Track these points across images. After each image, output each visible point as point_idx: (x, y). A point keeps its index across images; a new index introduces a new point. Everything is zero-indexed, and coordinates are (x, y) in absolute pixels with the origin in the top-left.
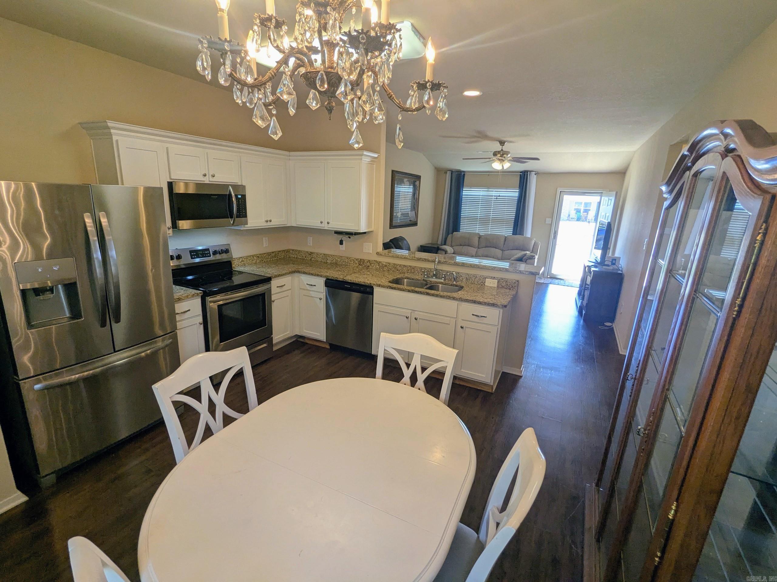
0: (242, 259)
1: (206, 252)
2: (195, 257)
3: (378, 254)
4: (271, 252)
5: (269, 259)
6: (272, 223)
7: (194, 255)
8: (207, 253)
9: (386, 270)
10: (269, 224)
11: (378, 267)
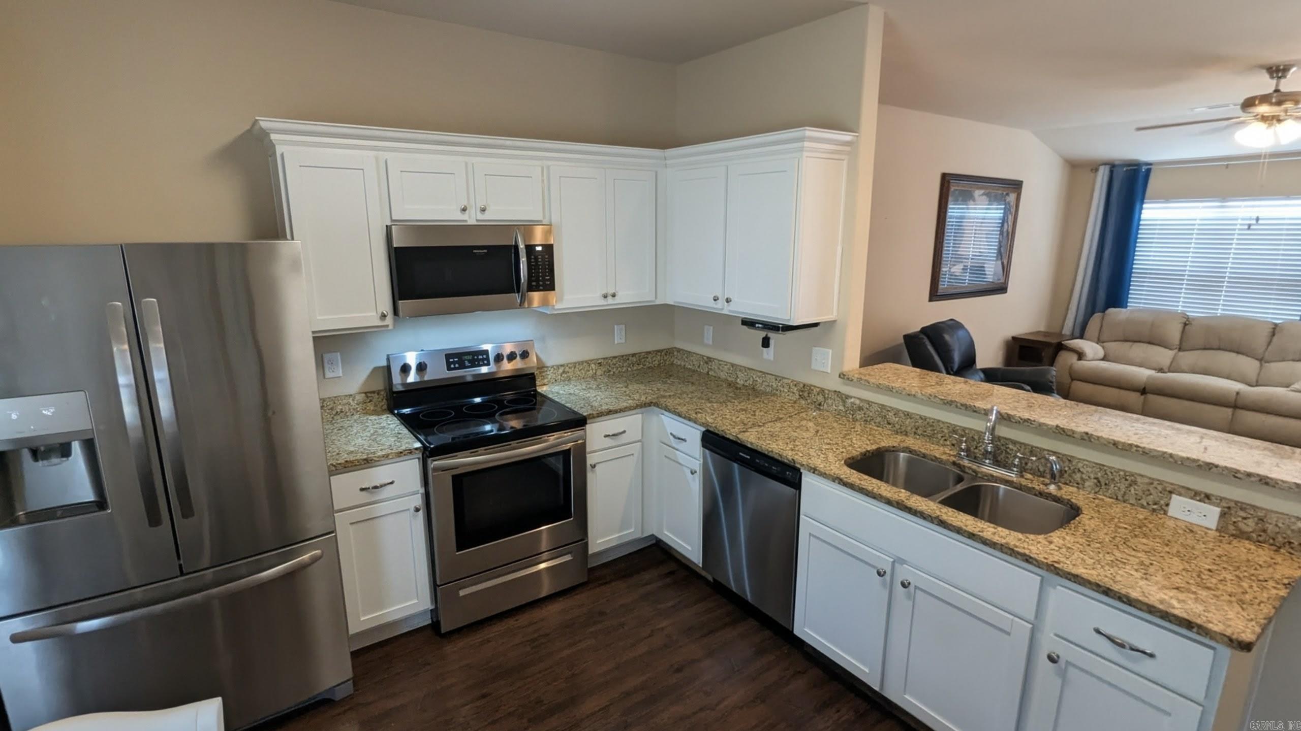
0: (563, 368)
1: (480, 357)
2: (457, 366)
3: (842, 376)
4: (629, 355)
5: (624, 369)
6: (617, 300)
7: (454, 363)
8: (483, 360)
9: (862, 418)
10: (610, 300)
11: (841, 408)
